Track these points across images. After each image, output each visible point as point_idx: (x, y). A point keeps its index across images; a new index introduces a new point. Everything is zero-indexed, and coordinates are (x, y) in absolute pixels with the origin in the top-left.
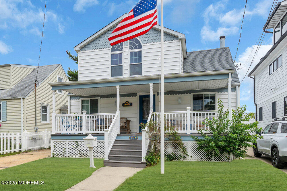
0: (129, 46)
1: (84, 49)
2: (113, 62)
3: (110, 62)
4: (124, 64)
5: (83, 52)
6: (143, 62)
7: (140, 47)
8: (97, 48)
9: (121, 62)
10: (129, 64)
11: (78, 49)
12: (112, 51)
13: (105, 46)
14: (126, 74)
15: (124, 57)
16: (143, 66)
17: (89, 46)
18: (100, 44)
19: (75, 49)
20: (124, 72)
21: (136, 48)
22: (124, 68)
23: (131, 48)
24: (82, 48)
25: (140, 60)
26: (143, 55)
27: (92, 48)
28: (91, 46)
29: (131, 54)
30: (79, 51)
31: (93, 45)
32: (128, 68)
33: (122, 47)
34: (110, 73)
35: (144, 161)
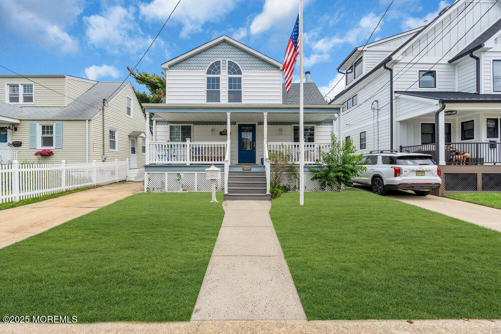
0: (227, 70)
1: (173, 68)
2: (208, 87)
3: (206, 86)
4: (221, 90)
5: (172, 70)
6: (243, 90)
7: (240, 73)
8: (190, 68)
9: (218, 87)
10: (227, 89)
11: (167, 67)
12: (207, 74)
13: (200, 68)
14: (224, 100)
15: (221, 82)
16: (243, 94)
17: (180, 65)
18: (193, 65)
19: (163, 66)
20: (222, 98)
21: (235, 73)
22: (221, 94)
23: (229, 73)
24: (171, 67)
25: (240, 87)
26: (243, 82)
27: (184, 68)
28: (183, 65)
29: (230, 79)
30: (167, 69)
31: (185, 65)
32: (227, 94)
33: (220, 71)
34: (205, 98)
35: (268, 192)
